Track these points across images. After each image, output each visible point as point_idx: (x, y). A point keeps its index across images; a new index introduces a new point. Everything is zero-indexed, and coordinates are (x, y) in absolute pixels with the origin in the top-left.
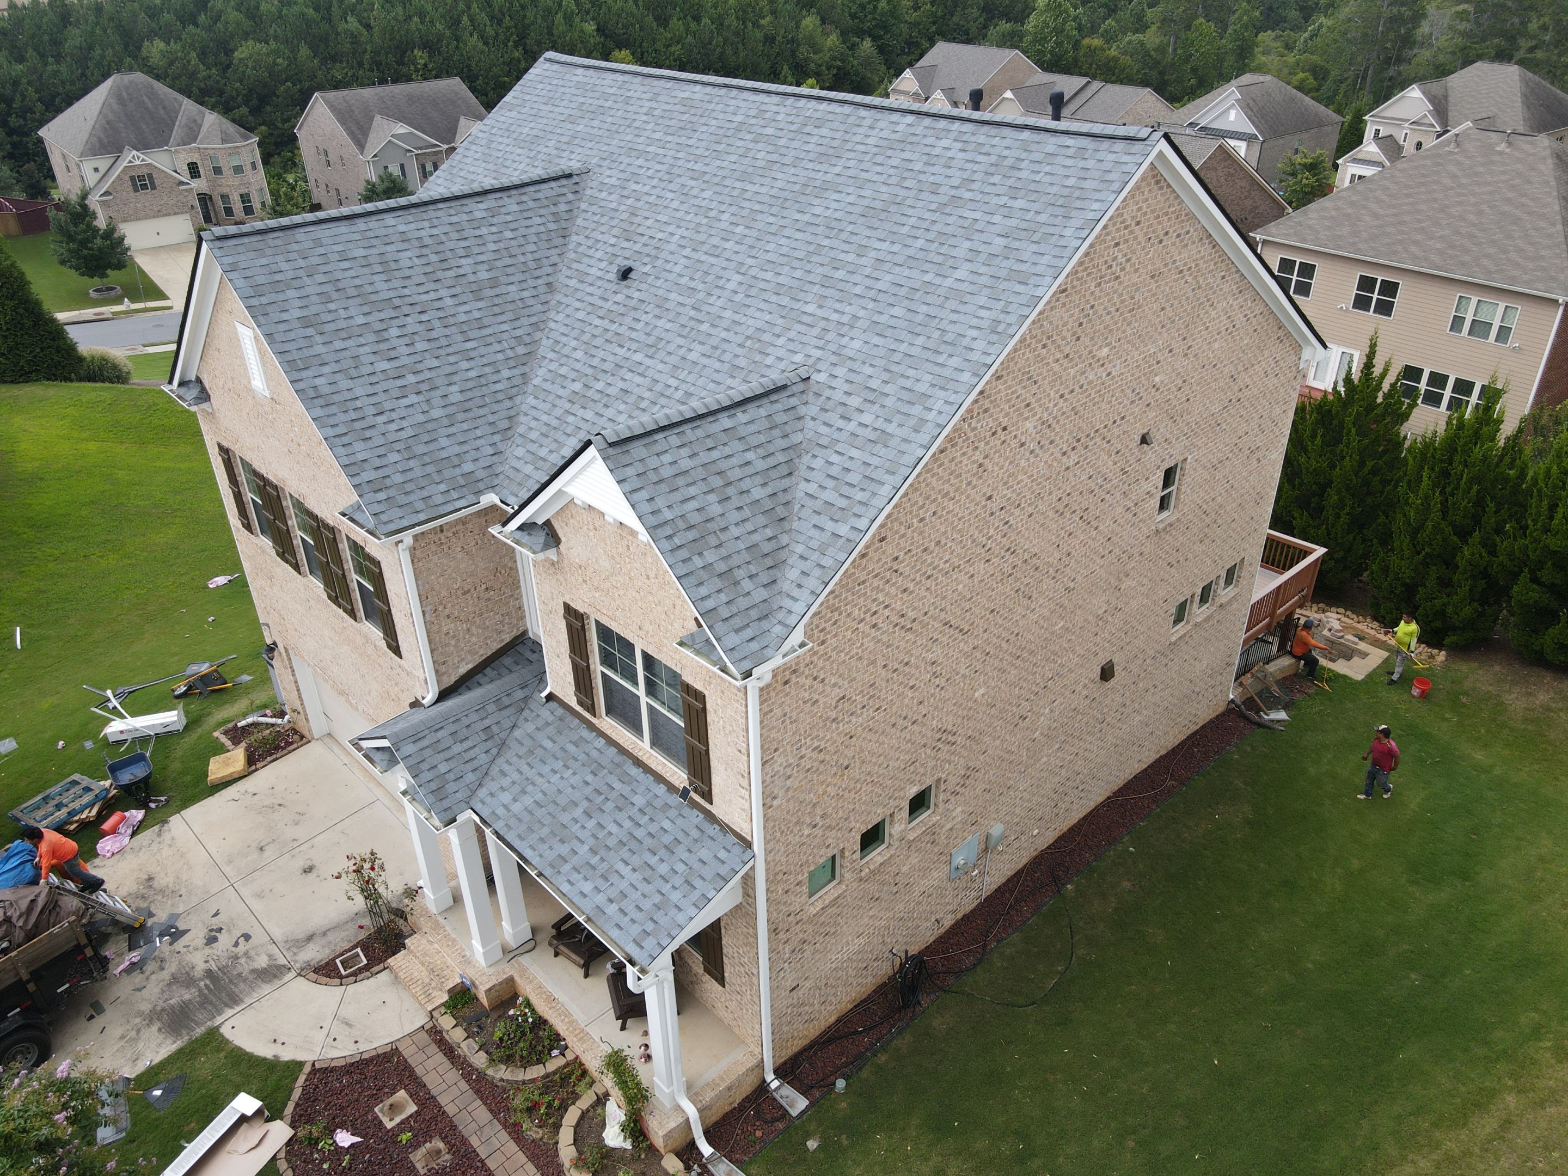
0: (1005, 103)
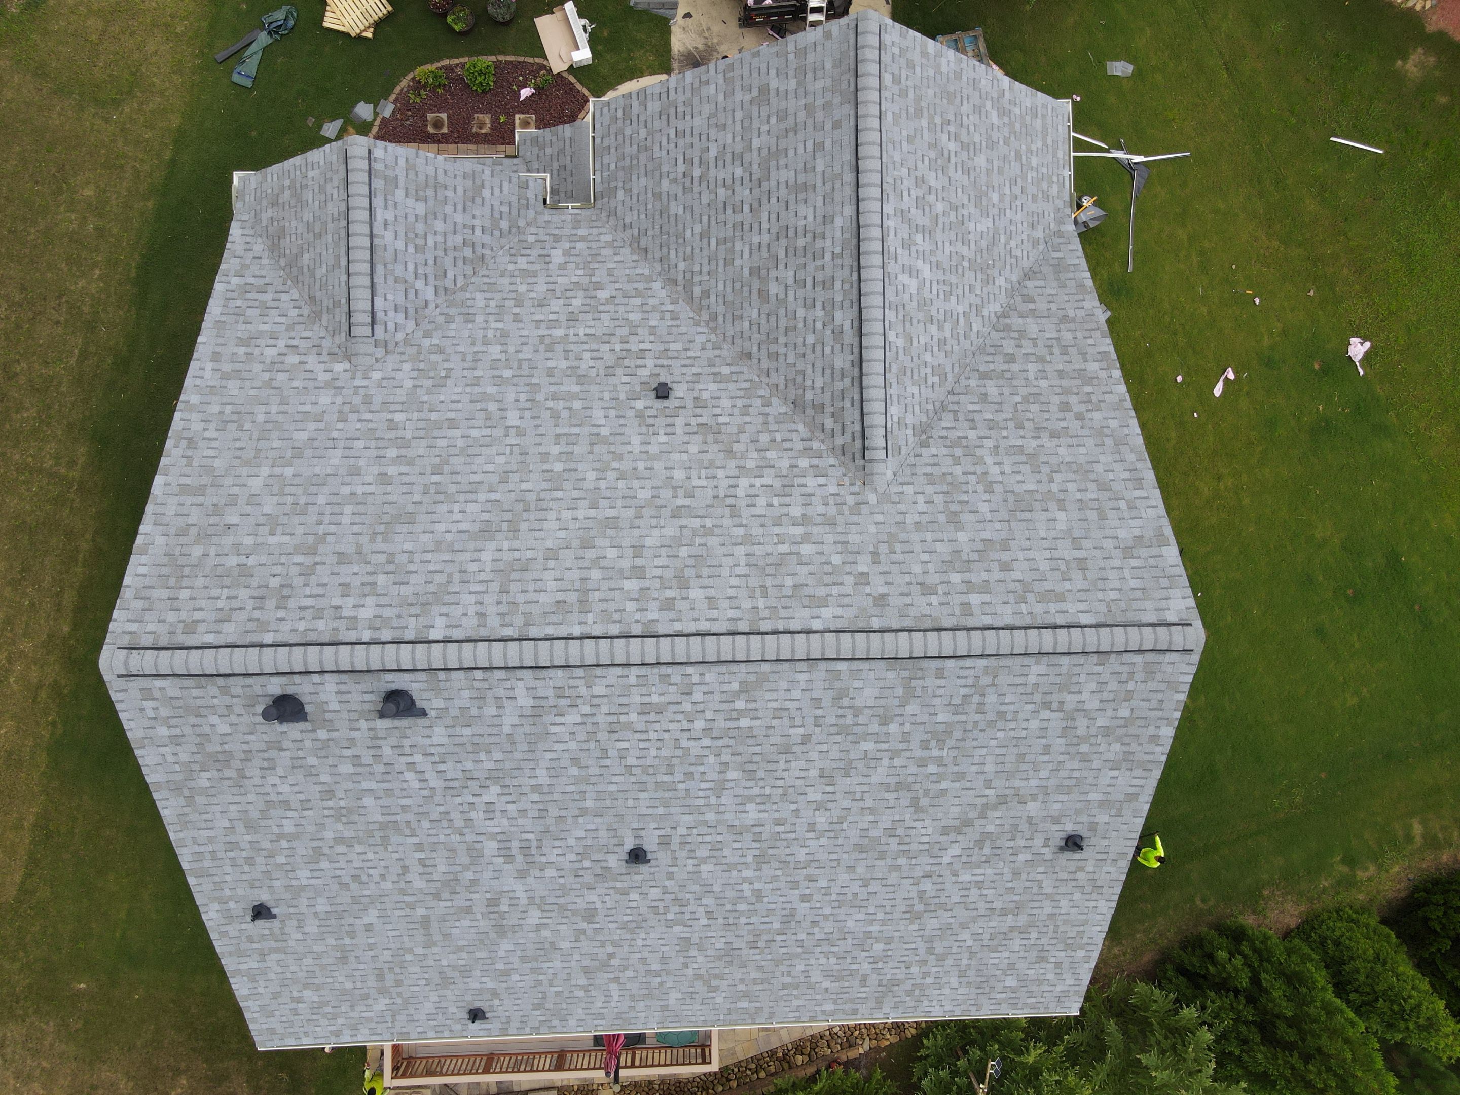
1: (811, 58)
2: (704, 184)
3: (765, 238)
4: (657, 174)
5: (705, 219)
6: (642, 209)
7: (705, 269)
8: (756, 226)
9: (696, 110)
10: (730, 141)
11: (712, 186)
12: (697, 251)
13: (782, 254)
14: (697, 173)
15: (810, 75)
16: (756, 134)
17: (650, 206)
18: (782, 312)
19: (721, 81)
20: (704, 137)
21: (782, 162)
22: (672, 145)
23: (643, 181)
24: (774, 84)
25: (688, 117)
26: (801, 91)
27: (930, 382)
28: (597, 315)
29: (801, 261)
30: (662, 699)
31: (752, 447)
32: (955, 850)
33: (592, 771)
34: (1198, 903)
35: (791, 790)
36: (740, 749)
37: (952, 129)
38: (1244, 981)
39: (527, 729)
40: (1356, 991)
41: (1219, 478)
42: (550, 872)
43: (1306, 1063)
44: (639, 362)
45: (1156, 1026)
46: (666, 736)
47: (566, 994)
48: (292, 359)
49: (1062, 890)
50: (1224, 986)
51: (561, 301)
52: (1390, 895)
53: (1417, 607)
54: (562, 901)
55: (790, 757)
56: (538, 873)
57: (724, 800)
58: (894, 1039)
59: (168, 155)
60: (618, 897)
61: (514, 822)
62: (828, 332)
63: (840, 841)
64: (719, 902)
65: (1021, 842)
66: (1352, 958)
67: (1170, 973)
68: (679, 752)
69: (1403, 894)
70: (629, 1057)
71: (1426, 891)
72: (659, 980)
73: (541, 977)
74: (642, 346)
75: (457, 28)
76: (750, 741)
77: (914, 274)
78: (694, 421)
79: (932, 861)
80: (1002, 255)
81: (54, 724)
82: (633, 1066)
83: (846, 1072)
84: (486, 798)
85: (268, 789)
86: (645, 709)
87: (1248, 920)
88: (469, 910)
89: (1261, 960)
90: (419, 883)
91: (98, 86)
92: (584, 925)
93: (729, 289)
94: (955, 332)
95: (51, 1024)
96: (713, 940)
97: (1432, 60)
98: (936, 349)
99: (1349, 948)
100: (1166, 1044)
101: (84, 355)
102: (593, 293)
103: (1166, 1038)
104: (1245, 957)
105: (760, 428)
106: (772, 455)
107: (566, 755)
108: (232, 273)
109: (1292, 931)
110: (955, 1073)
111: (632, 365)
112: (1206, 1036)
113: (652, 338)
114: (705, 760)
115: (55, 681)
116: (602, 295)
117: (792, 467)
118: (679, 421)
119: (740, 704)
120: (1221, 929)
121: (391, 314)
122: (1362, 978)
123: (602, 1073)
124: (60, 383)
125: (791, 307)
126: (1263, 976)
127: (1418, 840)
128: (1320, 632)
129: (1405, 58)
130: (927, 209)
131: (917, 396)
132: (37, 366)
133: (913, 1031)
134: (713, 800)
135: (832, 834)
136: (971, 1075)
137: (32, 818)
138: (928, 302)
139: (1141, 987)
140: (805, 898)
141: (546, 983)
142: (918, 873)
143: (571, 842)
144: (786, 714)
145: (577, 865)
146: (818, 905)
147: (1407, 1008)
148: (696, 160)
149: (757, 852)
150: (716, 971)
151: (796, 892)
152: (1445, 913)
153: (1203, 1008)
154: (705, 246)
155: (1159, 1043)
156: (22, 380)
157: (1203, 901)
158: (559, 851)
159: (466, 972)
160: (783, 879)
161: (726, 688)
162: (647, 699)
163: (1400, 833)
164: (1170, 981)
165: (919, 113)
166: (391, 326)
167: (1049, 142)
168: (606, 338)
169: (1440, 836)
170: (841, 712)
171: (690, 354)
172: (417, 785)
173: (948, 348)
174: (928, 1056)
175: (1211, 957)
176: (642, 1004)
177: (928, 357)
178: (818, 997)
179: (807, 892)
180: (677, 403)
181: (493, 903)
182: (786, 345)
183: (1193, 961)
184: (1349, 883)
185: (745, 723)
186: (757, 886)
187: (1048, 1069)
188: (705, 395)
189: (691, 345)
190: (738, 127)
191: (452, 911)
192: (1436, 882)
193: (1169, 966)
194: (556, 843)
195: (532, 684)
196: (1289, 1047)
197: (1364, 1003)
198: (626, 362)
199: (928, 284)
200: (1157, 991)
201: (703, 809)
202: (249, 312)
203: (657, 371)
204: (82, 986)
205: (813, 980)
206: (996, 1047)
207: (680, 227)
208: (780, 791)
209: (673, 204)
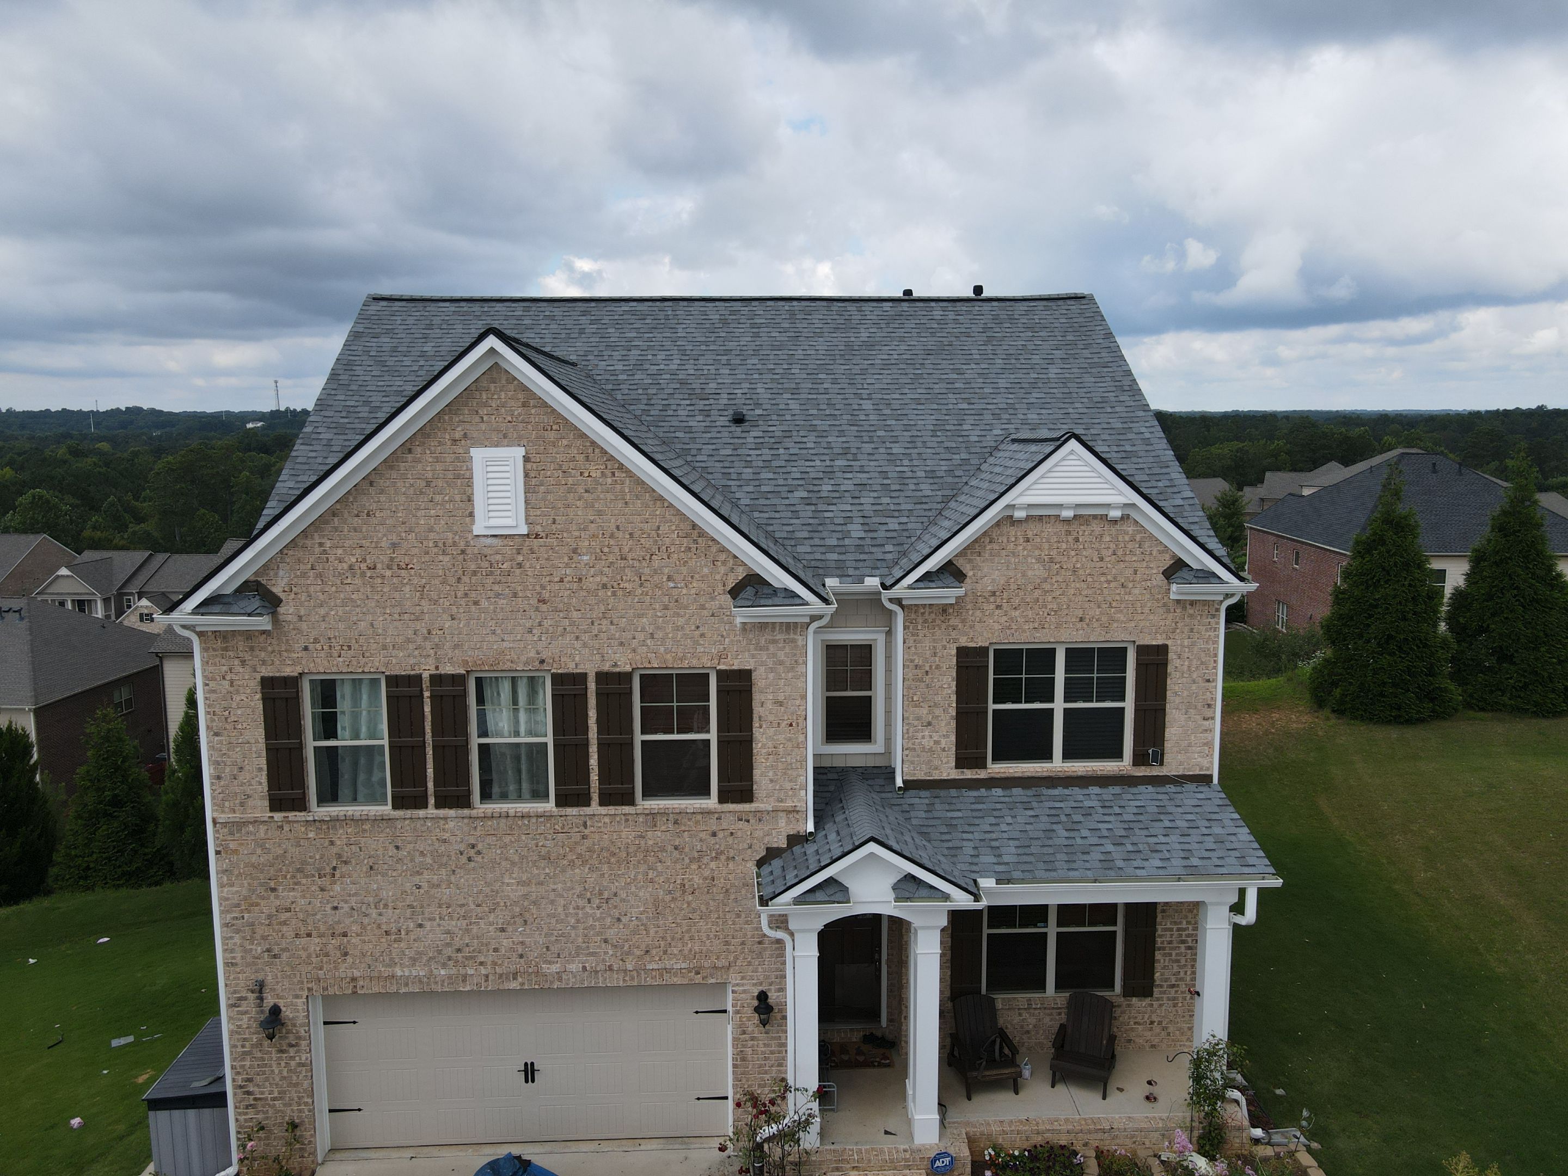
0: (60, 580)
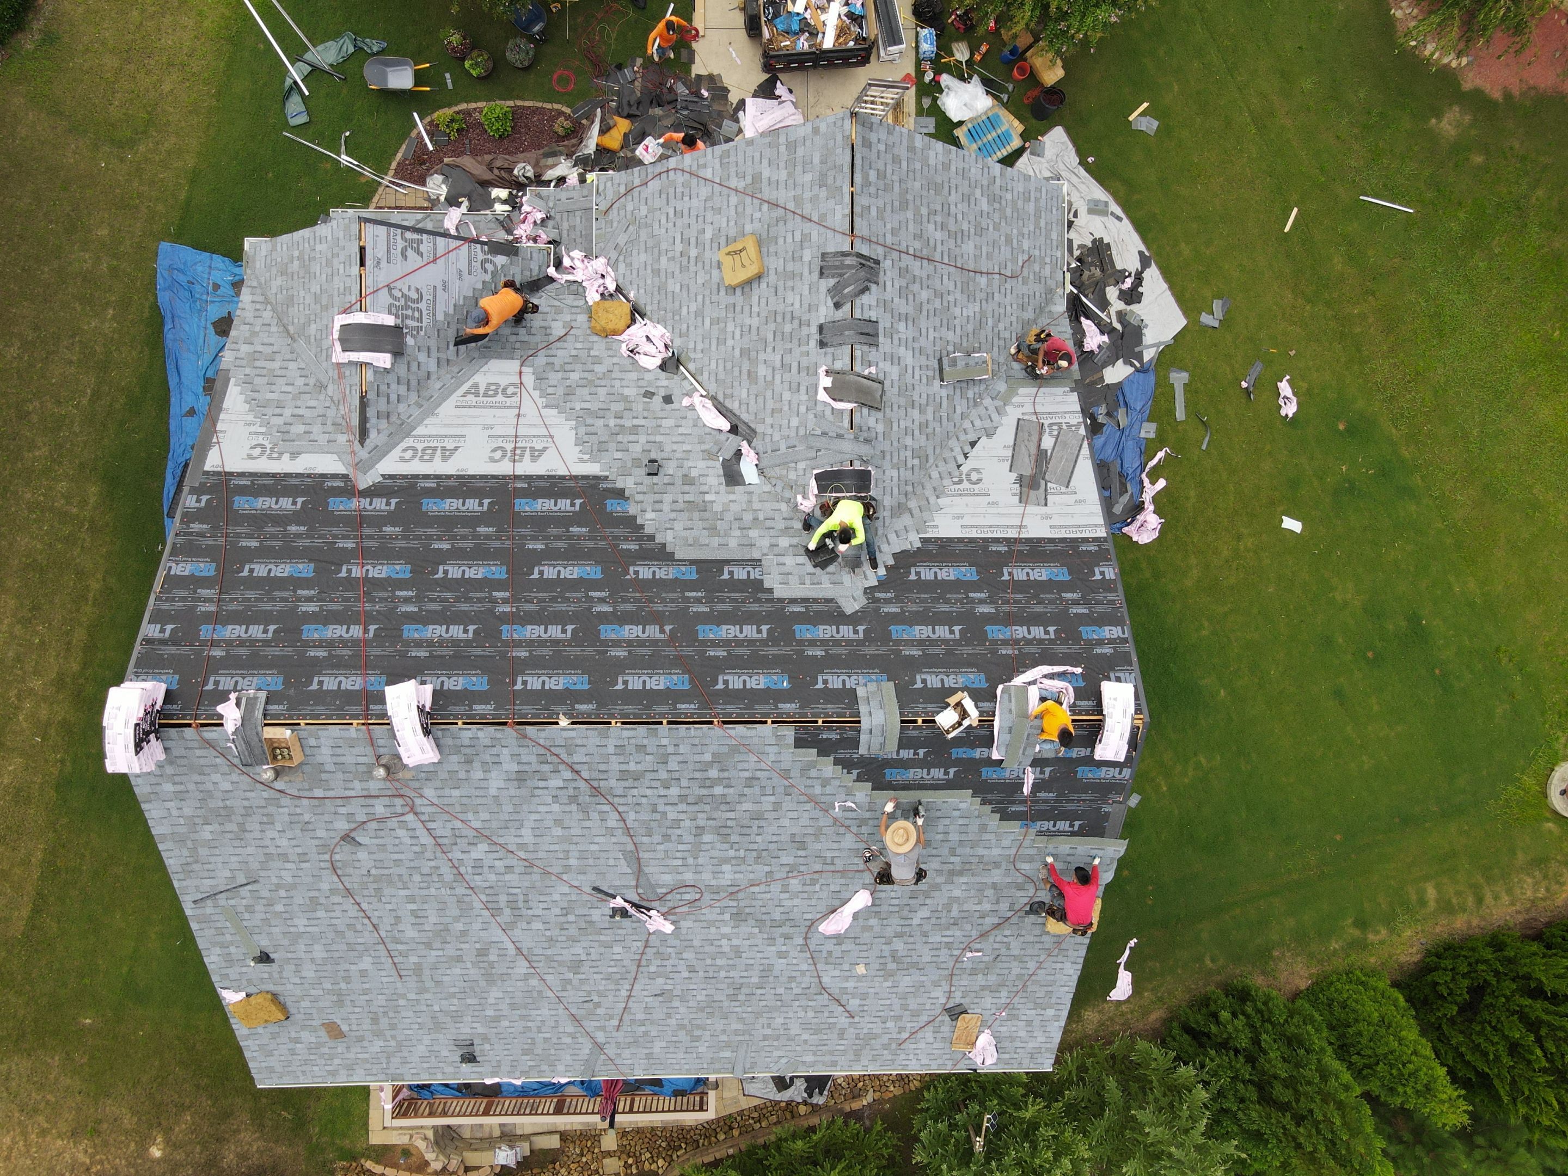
1: (800, 151)
2: (700, 264)
3: (755, 322)
4: (656, 250)
5: (700, 298)
6: (642, 284)
7: (700, 346)
8: (747, 309)
9: (694, 192)
10: (724, 225)
11: (707, 267)
12: (692, 329)
13: (770, 337)
14: (693, 253)
15: (799, 168)
16: (748, 220)
17: (649, 282)
18: (769, 394)
19: (717, 166)
20: (700, 219)
21: (772, 250)
22: (671, 224)
23: (643, 257)
24: (766, 173)
25: (687, 198)
26: (791, 182)
27: (909, 465)
28: (593, 390)
29: (788, 346)
30: (639, 767)
31: (735, 525)
32: (924, 913)
33: (573, 832)
34: (1208, 962)
35: (764, 854)
36: (715, 815)
37: (939, 219)
38: (1243, 1041)
39: (513, 792)
40: (1358, 1054)
41: (1239, 538)
42: (537, 925)
43: (1298, 1125)
44: (632, 438)
45: (1155, 1084)
46: (644, 800)
47: (555, 1040)
48: (299, 429)
49: (1029, 952)
50: (1224, 1045)
51: (560, 375)
52: (1403, 959)
53: (1437, 671)
54: (549, 952)
55: (763, 823)
56: (524, 925)
57: (700, 861)
58: (898, 1092)
59: (183, 195)
60: (602, 950)
61: (501, 878)
62: (811, 416)
63: (814, 902)
64: (700, 956)
65: (987, 906)
66: (1356, 1021)
67: (1175, 1032)
68: (658, 816)
69: (1416, 958)
70: (628, 1103)
71: (1439, 956)
72: (643, 1029)
73: (530, 1024)
74: (636, 422)
75: (474, 73)
76: (723, 807)
77: (896, 361)
78: (681, 498)
79: (902, 922)
80: (990, 338)
81: (62, 761)
82: (631, 1111)
83: (846, 1123)
84: (474, 855)
85: (268, 842)
86: (624, 775)
87: (1257, 981)
88: (459, 959)
89: (1264, 1021)
90: (411, 933)
91: (112, 125)
92: (571, 976)
93: (721, 368)
94: (937, 415)
95: (57, 1058)
96: (695, 993)
97: (1467, 118)
98: (917, 432)
99: (1354, 1011)
100: (1164, 1101)
101: (96, 396)
102: (591, 367)
103: (1165, 1095)
104: (1247, 1017)
105: (744, 506)
106: (754, 533)
107: (549, 816)
108: (241, 341)
109: (1301, 992)
110: (953, 1127)
111: (625, 440)
112: (1202, 1095)
113: (646, 414)
114: (682, 824)
115: (64, 719)
116: (599, 369)
117: (772, 545)
118: (668, 498)
119: (713, 773)
120: (1229, 990)
121: (394, 386)
122: (1364, 1041)
123: (597, 1118)
124: (72, 422)
125: (778, 388)
126: (1264, 1036)
127: (1432, 905)
128: (1338, 694)
129: (1439, 116)
130: (911, 297)
131: (895, 479)
132: (49, 405)
133: (917, 1084)
134: (690, 861)
135: (805, 895)
136: (970, 1128)
137: (39, 855)
138: (910, 387)
139: (1141, 1045)
140: (782, 955)
141: (535, 1029)
142: (889, 932)
143: (556, 897)
144: (755, 782)
145: (562, 919)
146: (795, 961)
147: (1406, 1072)
148: (693, 241)
149: (735, 911)
150: (699, 1022)
151: (773, 948)
152: (1453, 979)
153: (1203, 1066)
154: (700, 324)
155: (1156, 1100)
156: (35, 418)
157: (1213, 961)
158: (545, 905)
159: (457, 1017)
160: (760, 935)
161: (697, 758)
162: (624, 767)
163: (1414, 897)
164: (1174, 1039)
165: (904, 205)
166: (393, 397)
167: (1043, 224)
168: (601, 413)
169: (1454, 901)
170: (809, 782)
171: (681, 430)
172: (408, 841)
173: (930, 430)
174: (928, 1109)
175: (1215, 1016)
176: (627, 1051)
177: (908, 441)
178: (798, 1048)
179: (784, 948)
180: (666, 480)
181: (482, 953)
182: (772, 426)
183: (1197, 1019)
184: (1361, 945)
185: (718, 790)
186: (735, 942)
187: (1046, 1125)
188: (694, 473)
189: (683, 422)
190: (733, 212)
191: (443, 959)
192: (1448, 947)
193: (1175, 1024)
194: (542, 898)
195: (517, 750)
196: (1284, 1107)
197: (1366, 1066)
198: (620, 438)
199: (910, 371)
200: (1155, 1050)
201: (681, 869)
202: (258, 380)
203: (648, 447)
204: (88, 1021)
205: (793, 1032)
206: (995, 1102)
207: (677, 304)
208: (755, 854)
209: (670, 281)
